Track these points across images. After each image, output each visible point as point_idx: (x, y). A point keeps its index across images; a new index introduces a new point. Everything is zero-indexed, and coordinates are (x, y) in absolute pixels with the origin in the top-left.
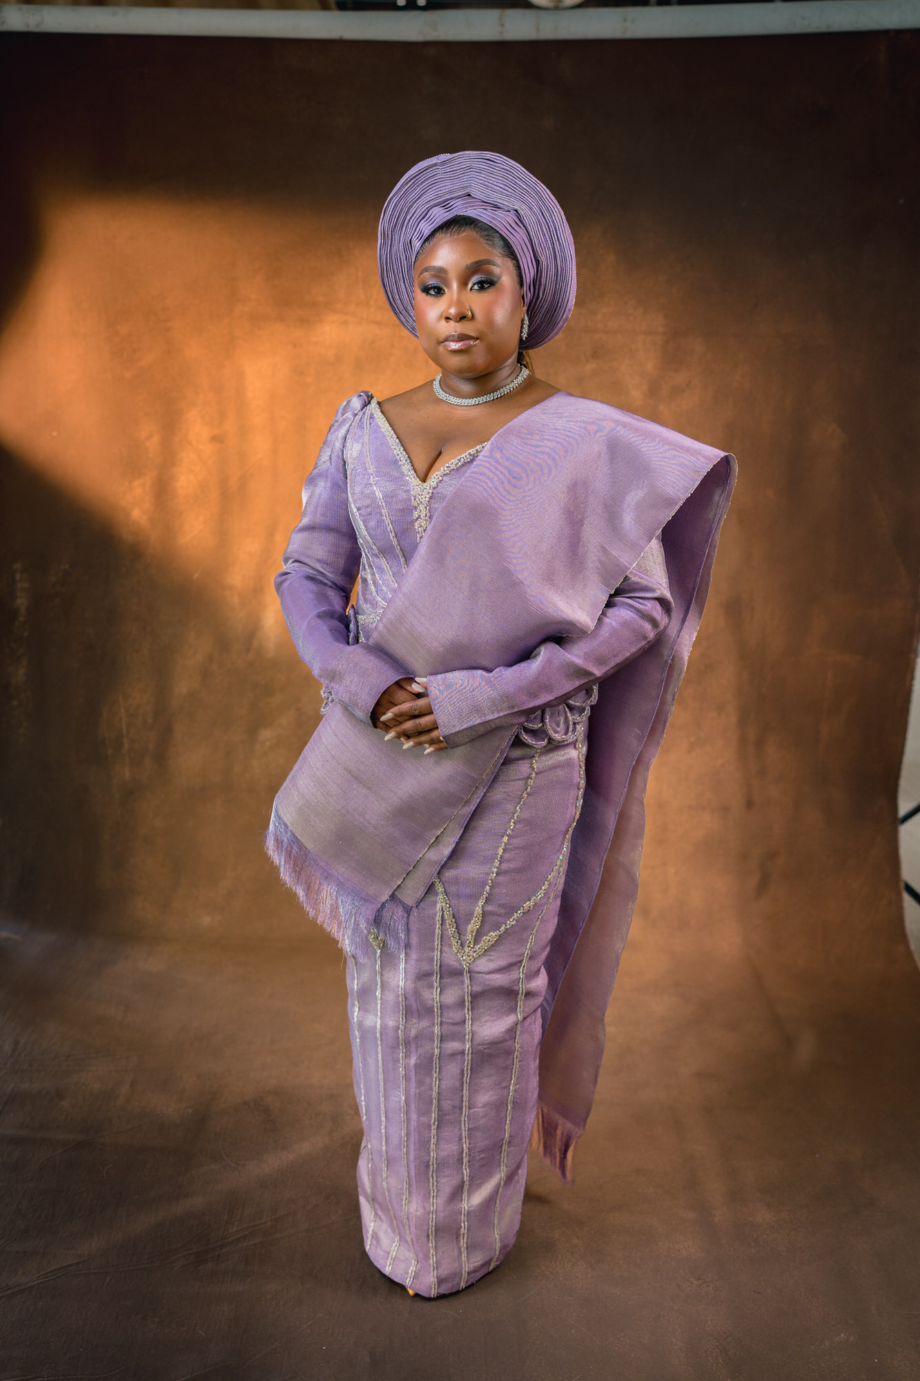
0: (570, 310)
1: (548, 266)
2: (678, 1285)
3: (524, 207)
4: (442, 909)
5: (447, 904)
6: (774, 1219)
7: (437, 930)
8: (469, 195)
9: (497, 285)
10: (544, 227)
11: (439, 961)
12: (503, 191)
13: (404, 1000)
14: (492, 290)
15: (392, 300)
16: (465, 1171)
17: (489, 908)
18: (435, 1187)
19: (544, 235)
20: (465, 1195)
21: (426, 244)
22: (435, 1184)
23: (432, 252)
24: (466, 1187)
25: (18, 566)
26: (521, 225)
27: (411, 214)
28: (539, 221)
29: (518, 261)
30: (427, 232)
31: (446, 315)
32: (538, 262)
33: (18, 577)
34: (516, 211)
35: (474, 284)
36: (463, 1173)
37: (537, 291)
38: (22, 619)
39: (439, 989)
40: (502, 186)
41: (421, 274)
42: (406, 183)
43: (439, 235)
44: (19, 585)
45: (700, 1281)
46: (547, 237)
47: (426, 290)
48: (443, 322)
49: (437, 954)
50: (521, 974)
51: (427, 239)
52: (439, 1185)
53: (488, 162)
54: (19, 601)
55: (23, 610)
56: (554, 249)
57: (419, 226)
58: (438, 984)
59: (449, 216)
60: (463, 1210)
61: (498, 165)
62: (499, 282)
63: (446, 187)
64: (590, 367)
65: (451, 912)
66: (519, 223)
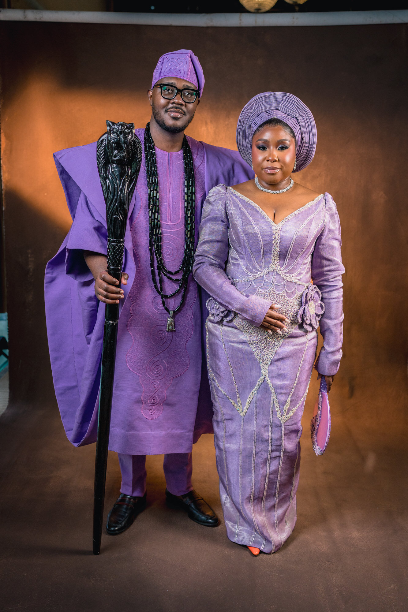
0: (312, 159)
1: (306, 141)
2: (320, 564)
3: (300, 116)
4: (273, 399)
5: (275, 397)
6: (360, 536)
7: (271, 408)
8: (278, 109)
9: (289, 149)
10: (306, 125)
11: (271, 421)
12: (292, 109)
13: (255, 436)
14: (287, 150)
15: (239, 147)
16: (276, 500)
17: (293, 398)
18: (264, 506)
19: (306, 128)
20: (276, 509)
21: (260, 128)
22: (264, 505)
23: (263, 133)
24: (276, 506)
25: (29, 251)
26: (298, 124)
27: (253, 114)
28: (305, 123)
29: (296, 139)
30: (259, 123)
31: (268, 159)
32: (302, 139)
33: (29, 256)
34: (296, 118)
35: (280, 147)
36: (275, 501)
37: (300, 150)
38: (31, 274)
39: (271, 432)
40: (292, 107)
41: (258, 141)
42: (253, 102)
43: (266, 126)
44: (30, 259)
45: (329, 562)
46: (307, 129)
47: (259, 148)
48: (266, 161)
49: (271, 417)
51: (260, 126)
52: (266, 505)
53: (287, 97)
54: (30, 266)
55: (31, 270)
56: (309, 134)
57: (256, 119)
58: (271, 430)
59: (270, 117)
60: (275, 515)
61: (292, 99)
62: (289, 148)
63: (269, 105)
65: (277, 401)
66: (297, 123)
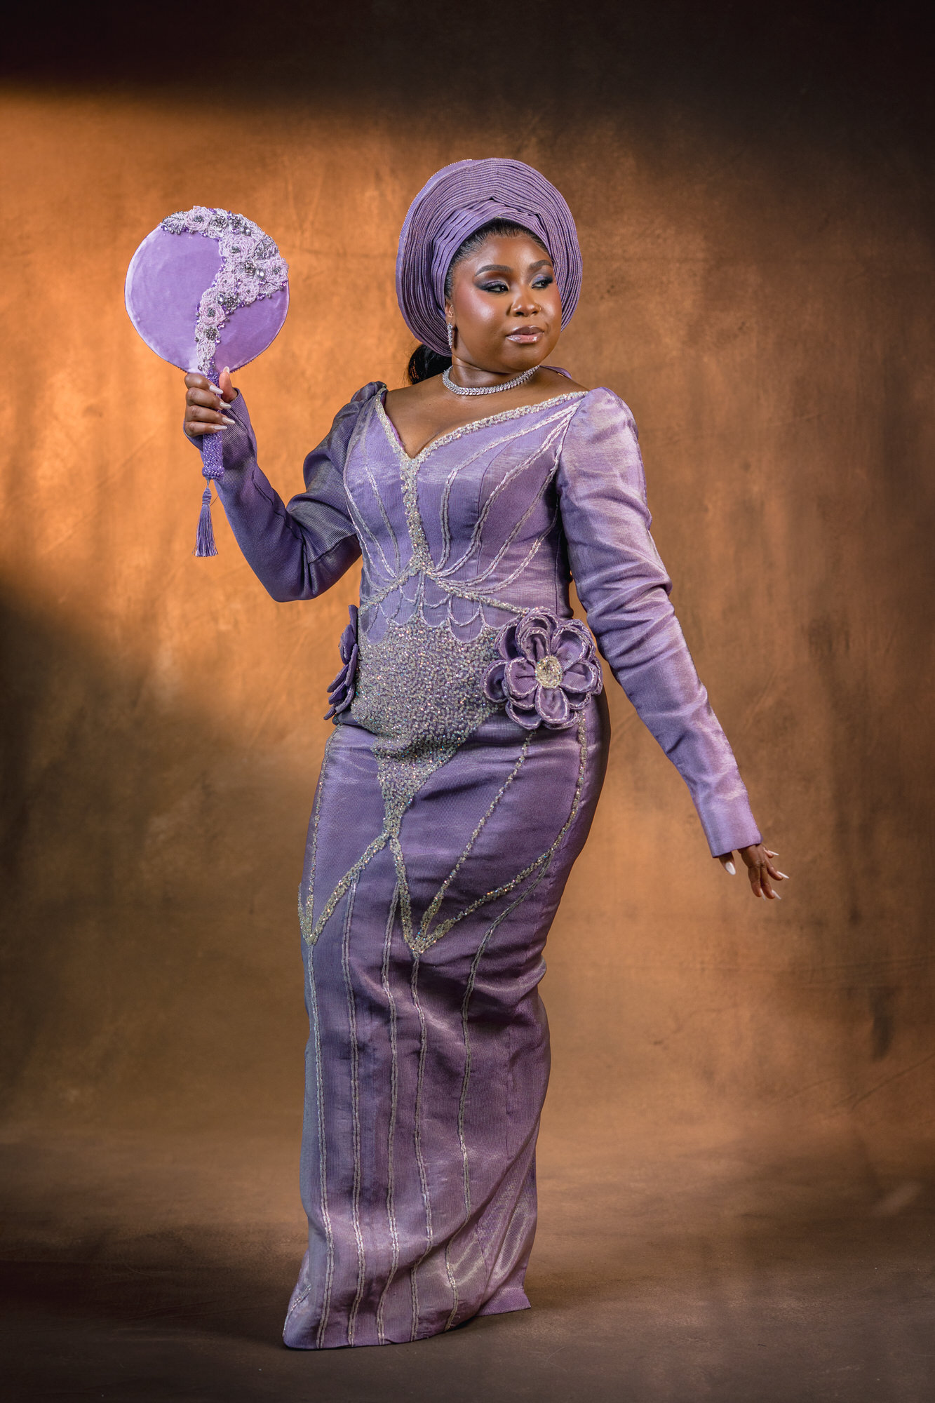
4: (399, 895)
5: (405, 890)
7: (390, 919)
11: (389, 952)
13: (353, 998)
17: (451, 893)
49: (387, 945)
50: (472, 969)
58: (387, 977)
64: (605, 307)
65: (409, 899)
